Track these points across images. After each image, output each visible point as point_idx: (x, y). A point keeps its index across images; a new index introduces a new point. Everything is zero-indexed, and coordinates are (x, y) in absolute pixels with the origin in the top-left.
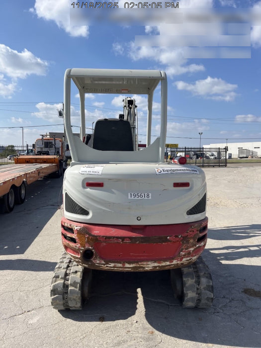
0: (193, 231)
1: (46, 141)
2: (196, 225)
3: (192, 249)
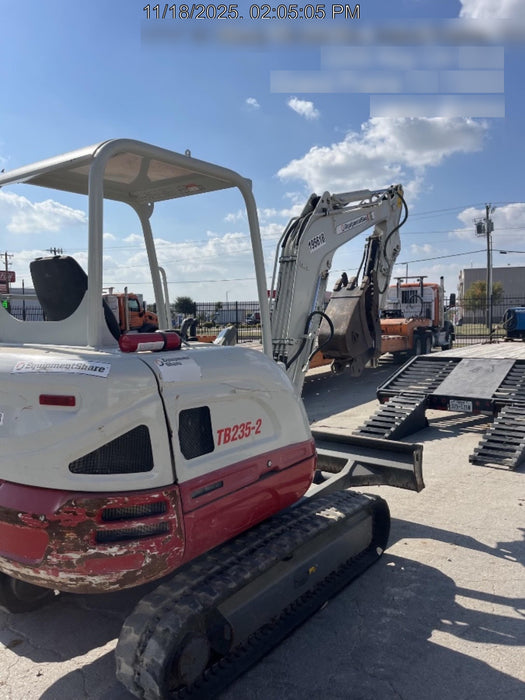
0: (75, 514)
1: (404, 289)
2: (84, 501)
3: (75, 556)
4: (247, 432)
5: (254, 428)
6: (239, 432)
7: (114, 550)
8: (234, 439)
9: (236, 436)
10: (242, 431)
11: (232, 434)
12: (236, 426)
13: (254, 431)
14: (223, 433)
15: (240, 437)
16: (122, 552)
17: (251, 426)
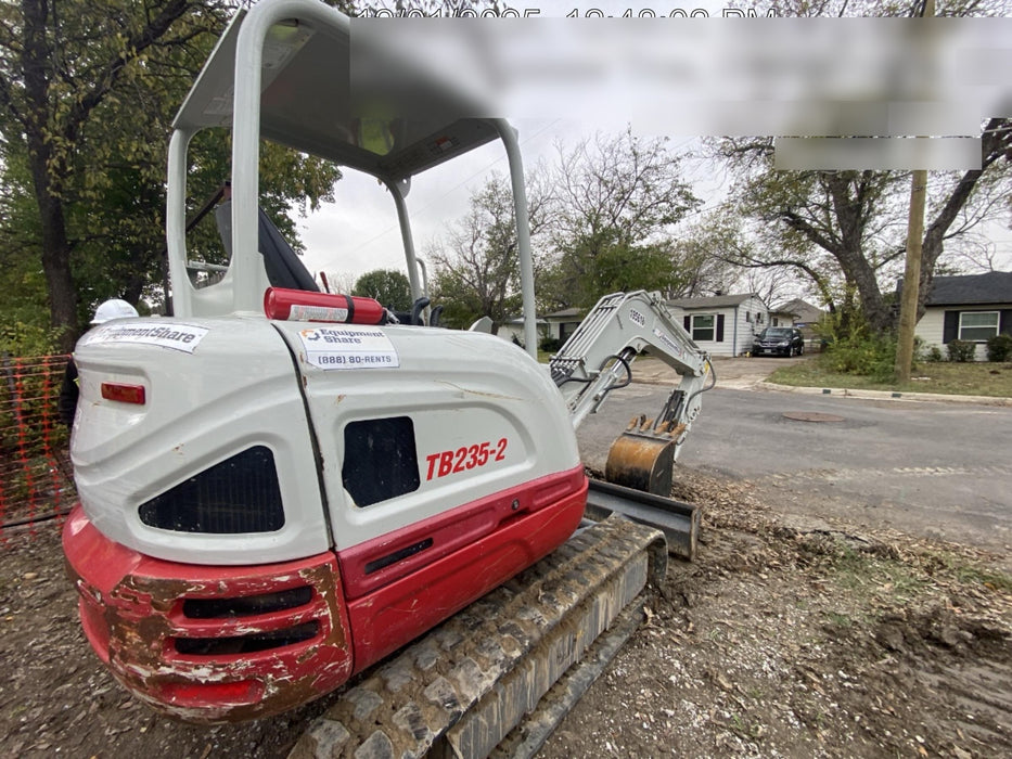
0: (136, 601)
2: (148, 581)
3: (143, 671)
4: (482, 458)
5: (493, 452)
6: (468, 459)
7: (203, 673)
8: (457, 469)
9: (463, 464)
10: (474, 457)
11: (455, 461)
12: (464, 450)
13: (495, 455)
14: (438, 462)
15: (469, 466)
16: (218, 678)
17: (489, 448)
